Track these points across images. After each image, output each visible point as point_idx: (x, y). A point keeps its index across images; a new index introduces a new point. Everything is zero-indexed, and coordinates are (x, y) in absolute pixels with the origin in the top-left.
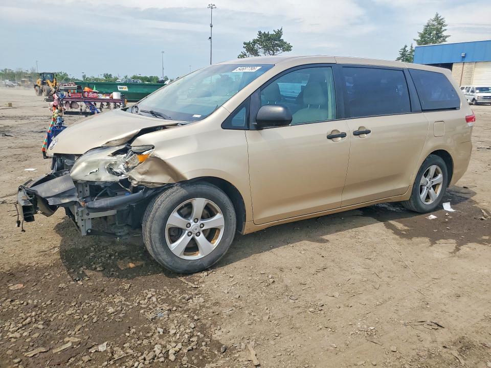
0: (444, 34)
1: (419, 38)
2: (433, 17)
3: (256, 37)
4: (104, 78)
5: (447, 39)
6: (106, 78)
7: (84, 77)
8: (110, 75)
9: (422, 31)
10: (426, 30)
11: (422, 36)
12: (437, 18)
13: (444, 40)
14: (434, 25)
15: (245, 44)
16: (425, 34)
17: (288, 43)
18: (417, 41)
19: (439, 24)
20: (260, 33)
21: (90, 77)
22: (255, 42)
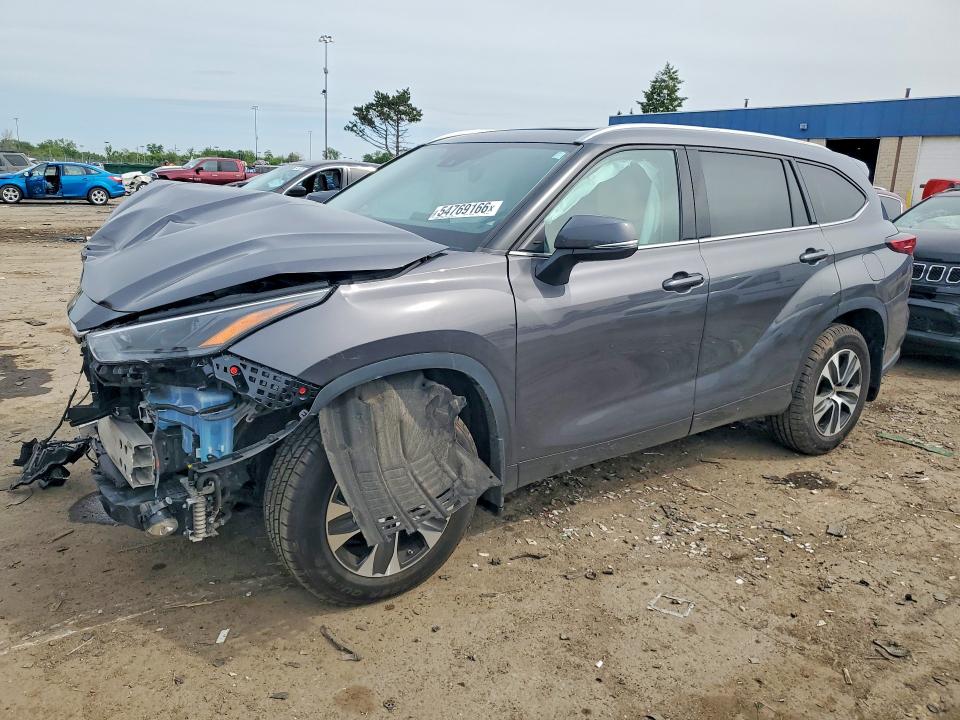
0: (679, 94)
1: (645, 100)
2: (662, 68)
3: (372, 100)
4: (149, 153)
5: (684, 103)
6: (152, 152)
7: (109, 150)
8: (160, 148)
9: (648, 89)
10: (653, 87)
11: (649, 96)
12: (668, 71)
13: (680, 105)
14: (664, 81)
15: (356, 109)
16: (652, 93)
17: (418, 109)
18: (642, 104)
19: (672, 79)
20: (377, 93)
21: (120, 151)
22: (369, 107)
